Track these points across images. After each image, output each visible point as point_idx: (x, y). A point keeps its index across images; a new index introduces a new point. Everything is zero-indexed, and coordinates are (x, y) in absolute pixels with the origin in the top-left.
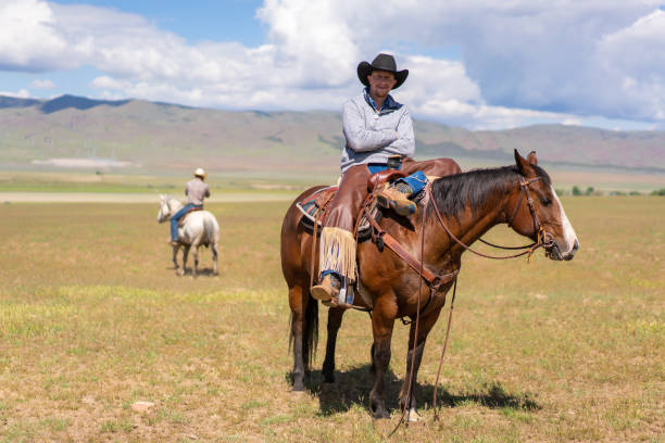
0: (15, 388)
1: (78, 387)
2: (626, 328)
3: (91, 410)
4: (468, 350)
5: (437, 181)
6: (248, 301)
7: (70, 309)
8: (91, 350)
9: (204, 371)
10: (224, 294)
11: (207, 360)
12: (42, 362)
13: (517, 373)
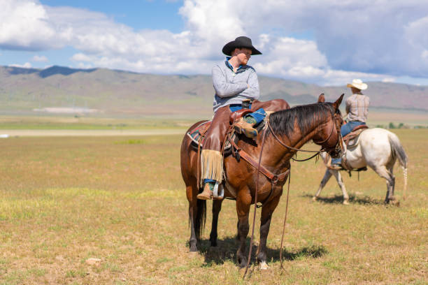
0: (14, 251)
1: (53, 250)
2: (411, 212)
3: (61, 264)
4: (306, 226)
5: (272, 115)
6: (168, 197)
7: (52, 202)
8: (63, 227)
9: (134, 240)
10: (153, 192)
11: (138, 233)
12: (32, 235)
13: (335, 240)
